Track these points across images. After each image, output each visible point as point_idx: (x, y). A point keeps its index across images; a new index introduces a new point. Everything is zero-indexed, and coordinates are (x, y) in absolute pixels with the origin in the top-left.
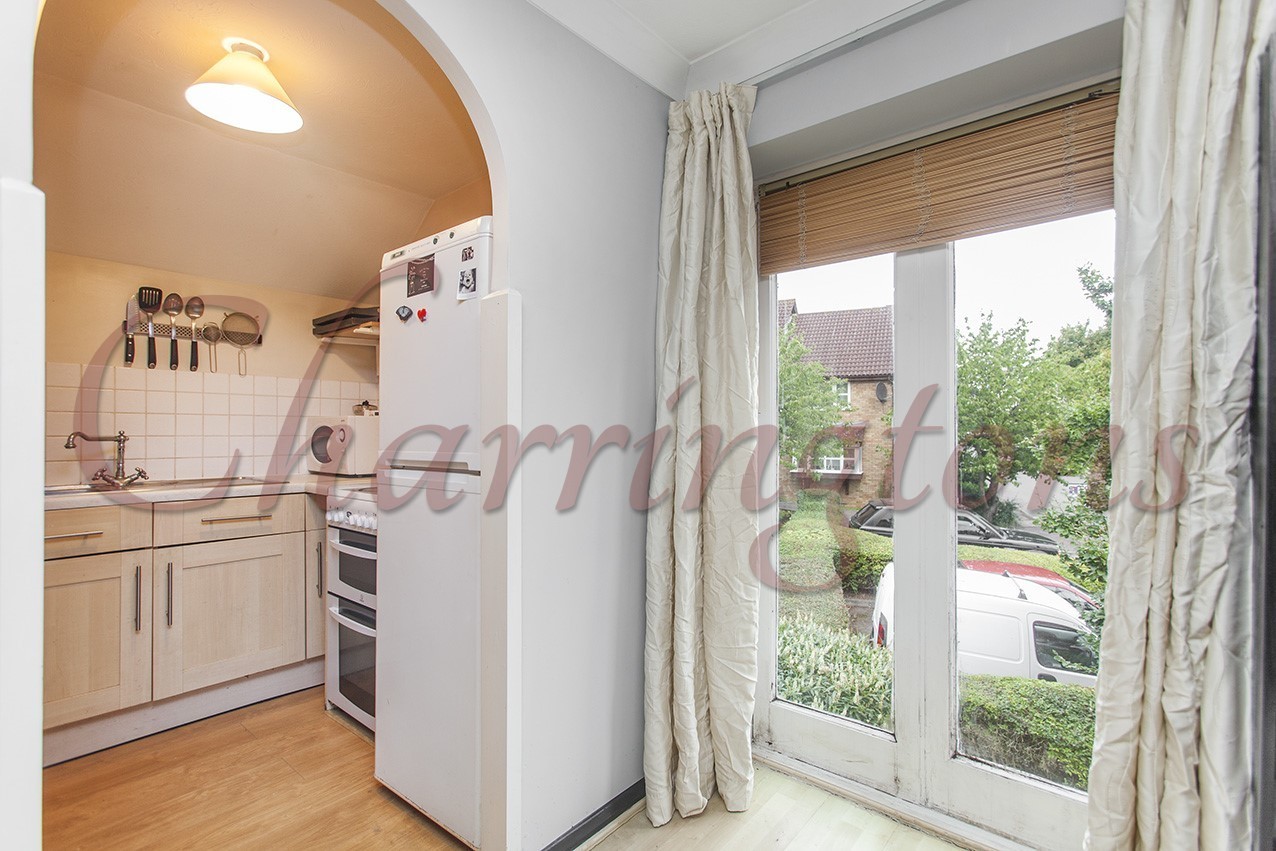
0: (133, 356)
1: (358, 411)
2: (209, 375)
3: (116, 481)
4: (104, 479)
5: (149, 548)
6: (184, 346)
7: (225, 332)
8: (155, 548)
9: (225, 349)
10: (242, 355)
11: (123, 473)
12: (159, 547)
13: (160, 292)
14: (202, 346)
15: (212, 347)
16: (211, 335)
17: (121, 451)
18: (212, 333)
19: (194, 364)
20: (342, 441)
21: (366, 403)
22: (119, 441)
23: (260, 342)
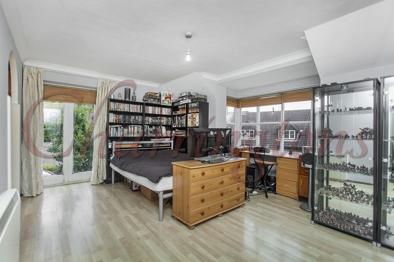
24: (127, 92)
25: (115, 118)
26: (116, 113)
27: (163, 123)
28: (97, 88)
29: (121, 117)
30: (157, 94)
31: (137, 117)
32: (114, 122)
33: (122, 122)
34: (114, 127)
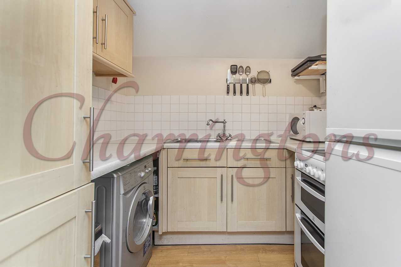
0: (229, 91)
1: (311, 109)
2: (252, 97)
3: (223, 138)
4: (220, 137)
5: (226, 167)
6: (244, 86)
7: (258, 79)
8: (228, 167)
9: (258, 86)
10: (264, 88)
11: (225, 135)
12: (230, 167)
13: (237, 66)
14: (250, 85)
15: (254, 86)
16: (253, 81)
17: (224, 126)
18: (253, 80)
19: (248, 93)
20: (304, 124)
21: (315, 106)
22: (224, 123)
23: (270, 82)
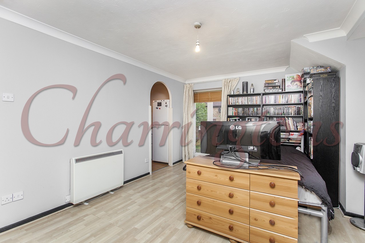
24: (245, 85)
25: (234, 111)
26: (235, 106)
27: (291, 114)
28: (221, 88)
29: (240, 109)
30: (275, 80)
31: (255, 109)
32: (234, 115)
33: (241, 115)
34: (233, 120)
